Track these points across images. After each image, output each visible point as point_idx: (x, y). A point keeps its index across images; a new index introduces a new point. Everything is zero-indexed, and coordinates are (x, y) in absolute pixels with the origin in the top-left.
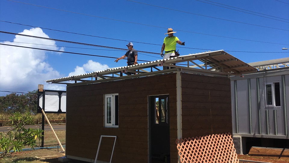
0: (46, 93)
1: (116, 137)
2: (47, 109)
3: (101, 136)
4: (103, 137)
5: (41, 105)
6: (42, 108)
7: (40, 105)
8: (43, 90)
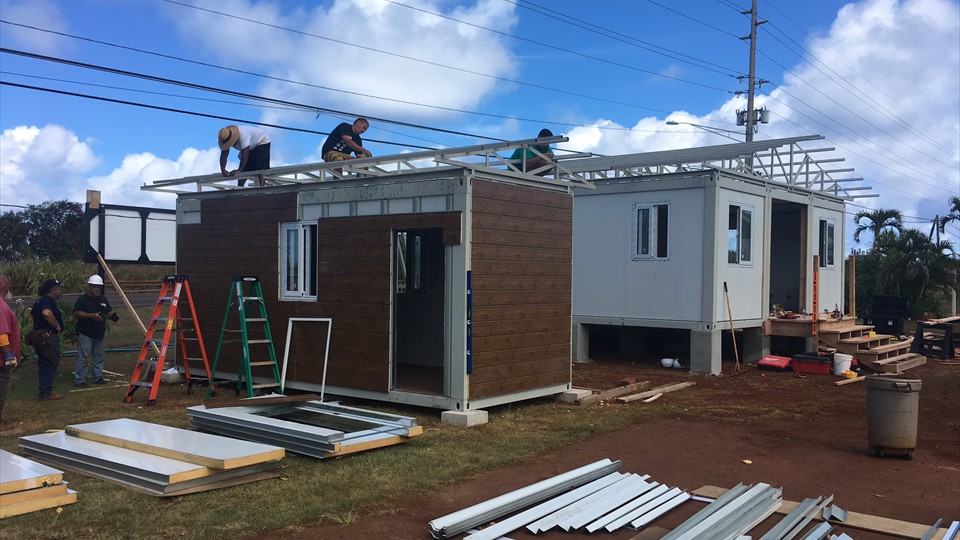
0: (107, 212)
1: (330, 320)
2: (111, 254)
3: (291, 319)
4: (293, 322)
5: (94, 243)
6: (97, 249)
7: (92, 244)
8: (100, 205)
